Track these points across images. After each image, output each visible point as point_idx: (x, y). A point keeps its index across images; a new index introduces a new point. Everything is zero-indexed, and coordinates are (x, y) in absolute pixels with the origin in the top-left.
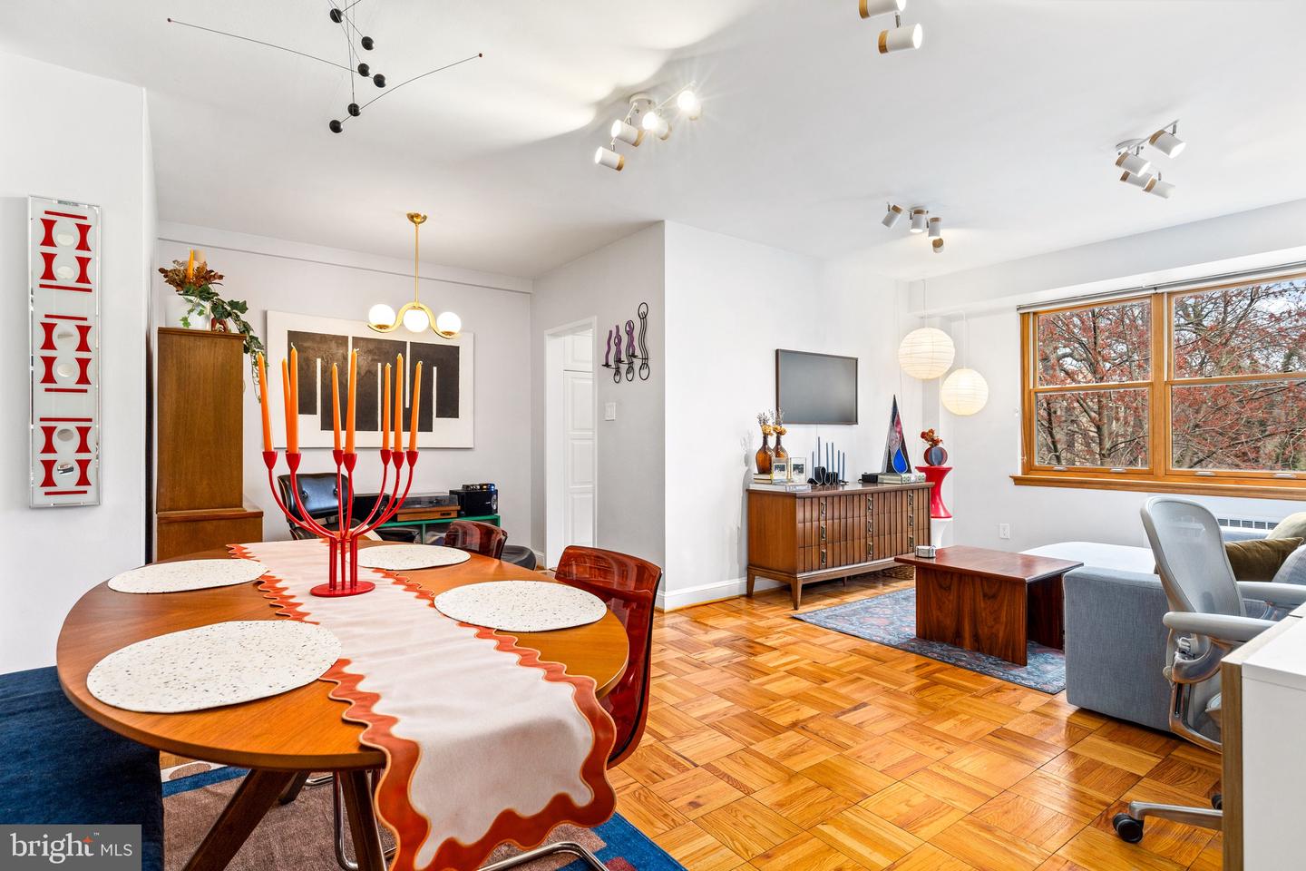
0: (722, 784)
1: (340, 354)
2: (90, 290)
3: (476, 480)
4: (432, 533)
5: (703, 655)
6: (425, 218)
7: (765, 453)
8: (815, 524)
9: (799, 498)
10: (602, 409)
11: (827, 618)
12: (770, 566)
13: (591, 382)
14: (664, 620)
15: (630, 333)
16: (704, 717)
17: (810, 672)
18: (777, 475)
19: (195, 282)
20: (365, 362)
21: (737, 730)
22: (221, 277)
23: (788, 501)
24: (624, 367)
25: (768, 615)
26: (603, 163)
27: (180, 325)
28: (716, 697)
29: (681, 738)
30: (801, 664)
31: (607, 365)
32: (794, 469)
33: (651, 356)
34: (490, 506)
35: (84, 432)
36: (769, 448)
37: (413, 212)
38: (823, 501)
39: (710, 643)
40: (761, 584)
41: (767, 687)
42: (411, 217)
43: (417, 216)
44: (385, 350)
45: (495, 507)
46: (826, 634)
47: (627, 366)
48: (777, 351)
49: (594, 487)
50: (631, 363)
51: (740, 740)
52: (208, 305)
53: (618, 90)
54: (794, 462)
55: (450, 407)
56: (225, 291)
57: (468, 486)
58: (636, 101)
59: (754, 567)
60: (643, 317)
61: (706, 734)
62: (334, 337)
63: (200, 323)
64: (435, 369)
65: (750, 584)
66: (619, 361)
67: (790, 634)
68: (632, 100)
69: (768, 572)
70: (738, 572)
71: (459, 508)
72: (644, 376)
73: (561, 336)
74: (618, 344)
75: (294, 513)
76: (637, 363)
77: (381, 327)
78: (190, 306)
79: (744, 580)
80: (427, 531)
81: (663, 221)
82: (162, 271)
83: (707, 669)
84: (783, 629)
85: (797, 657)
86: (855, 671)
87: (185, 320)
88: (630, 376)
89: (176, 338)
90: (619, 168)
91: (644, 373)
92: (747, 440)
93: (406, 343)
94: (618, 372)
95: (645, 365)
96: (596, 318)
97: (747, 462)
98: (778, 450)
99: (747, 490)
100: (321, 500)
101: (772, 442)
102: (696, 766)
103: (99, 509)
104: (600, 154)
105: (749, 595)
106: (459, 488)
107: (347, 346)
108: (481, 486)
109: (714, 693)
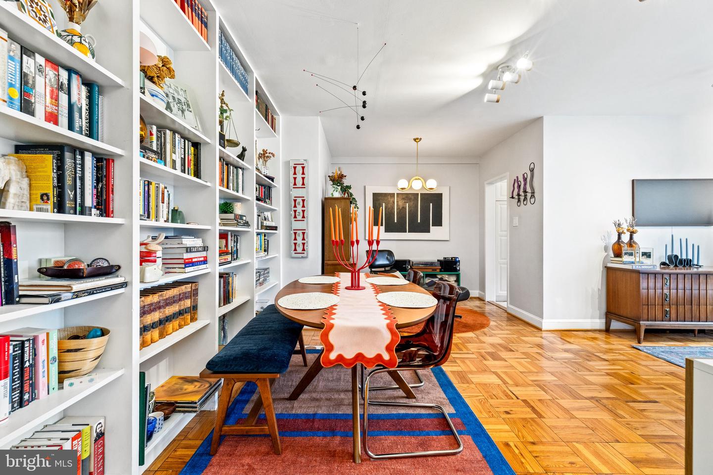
0: (529, 410)
1: (391, 201)
2: (305, 188)
3: (449, 255)
4: (428, 278)
5: (553, 354)
6: (421, 139)
7: (619, 245)
8: (659, 291)
9: (643, 273)
10: (511, 221)
11: (663, 352)
12: (621, 315)
13: (506, 206)
14: (542, 334)
15: (525, 180)
16: (535, 381)
17: (626, 377)
18: (626, 258)
19: (337, 180)
20: (401, 203)
21: (551, 390)
22: (345, 176)
23: (634, 275)
24: (522, 198)
25: (615, 343)
26: (489, 101)
27: (331, 196)
28: (550, 374)
29: (517, 386)
30: (621, 372)
31: (513, 197)
32: (643, 255)
33: (536, 191)
34: (456, 268)
35: (304, 233)
36: (623, 242)
37: (415, 137)
38: (667, 277)
39: (562, 350)
40: (615, 325)
41: (587, 377)
42: (415, 140)
43: (417, 139)
44: (410, 197)
45: (458, 269)
46: (654, 360)
47: (523, 197)
48: (633, 181)
49: (507, 262)
50: (526, 196)
51: (551, 396)
52: (339, 188)
53: (490, 66)
54: (642, 250)
55: (438, 222)
56: (346, 182)
57: (445, 258)
58: (501, 68)
59: (610, 314)
60: (532, 170)
61: (532, 388)
62: (390, 194)
63: (337, 195)
64: (431, 204)
65: (608, 324)
66: (519, 195)
67: (624, 355)
68: (499, 68)
69: (620, 318)
70: (598, 315)
71: (440, 268)
72: (532, 202)
73: (494, 184)
74: (519, 186)
75: (372, 266)
76: (529, 195)
77: (402, 189)
78: (333, 189)
79: (604, 321)
80: (426, 277)
81: (542, 117)
82: (329, 176)
83: (552, 361)
84: (620, 352)
85: (622, 368)
86: (662, 384)
87: (332, 194)
88: (525, 202)
89: (330, 201)
90: (498, 101)
91: (532, 200)
92: (606, 236)
93: (418, 194)
94: (519, 200)
95: (533, 196)
96: (508, 173)
97: (606, 249)
98: (631, 243)
99: (605, 267)
100: (382, 261)
101: (625, 238)
102: (518, 398)
103: (307, 259)
104: (487, 97)
105: (607, 330)
106: (442, 259)
107: (394, 197)
108: (452, 258)
109: (549, 372)
